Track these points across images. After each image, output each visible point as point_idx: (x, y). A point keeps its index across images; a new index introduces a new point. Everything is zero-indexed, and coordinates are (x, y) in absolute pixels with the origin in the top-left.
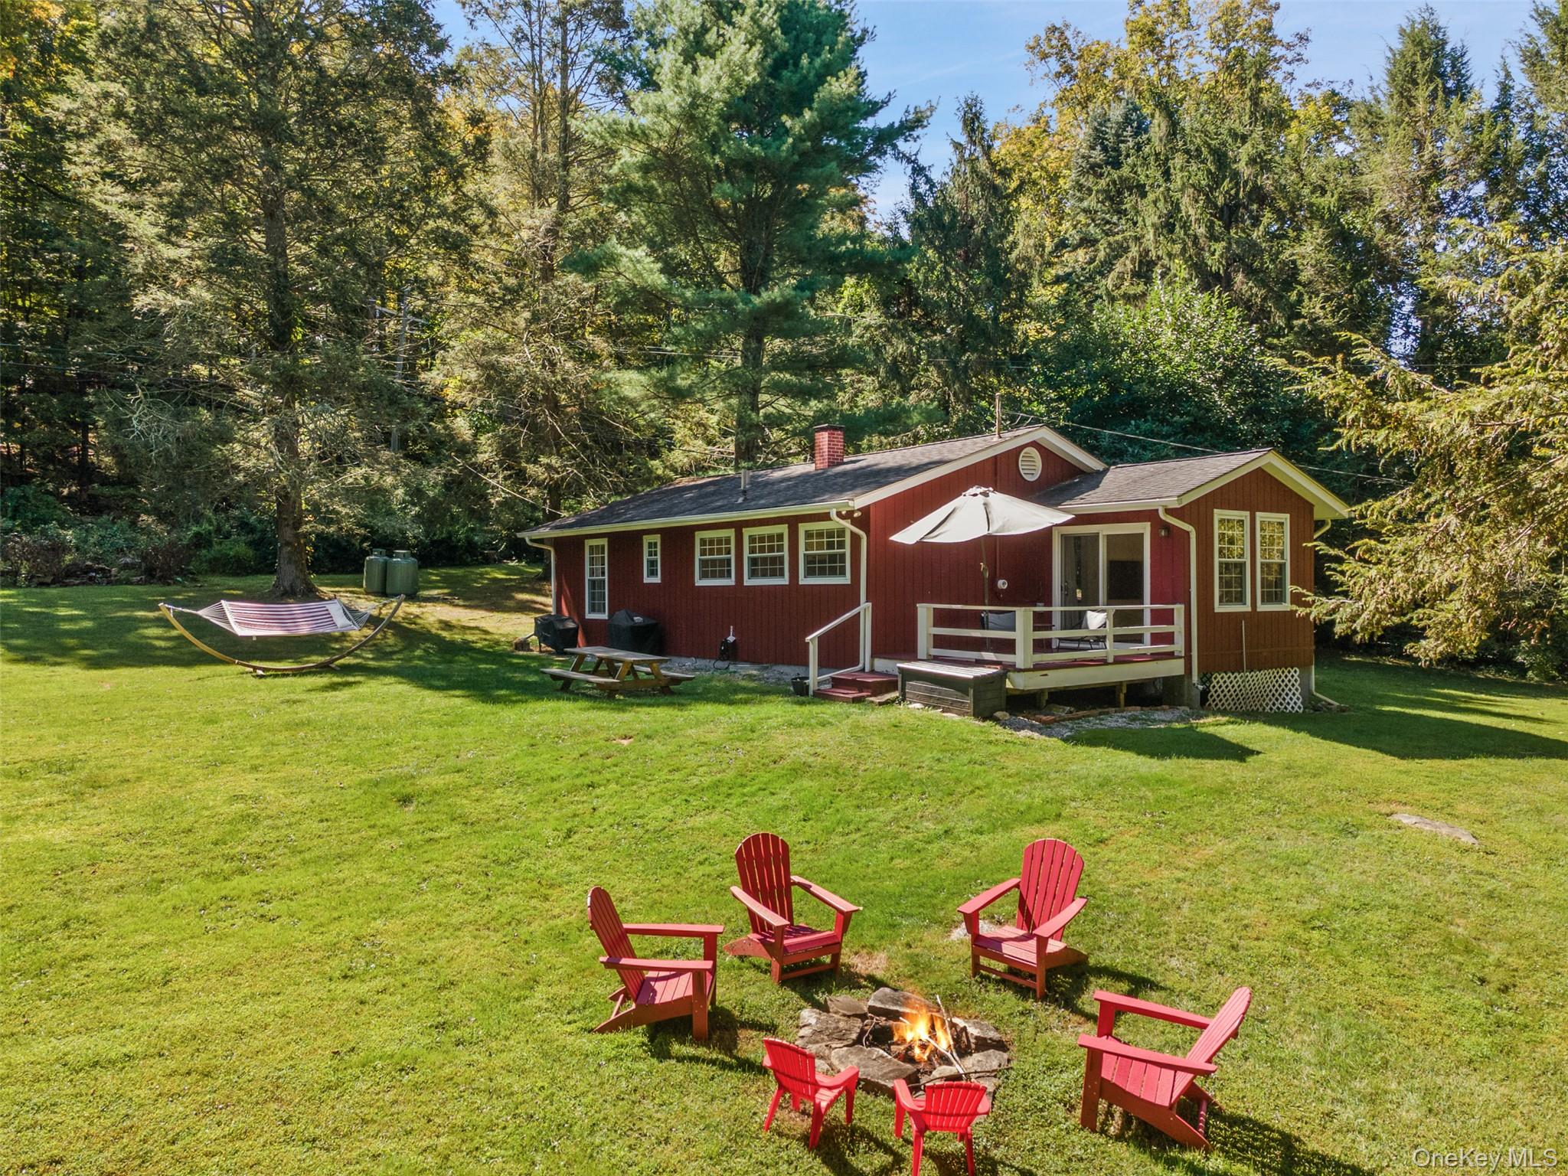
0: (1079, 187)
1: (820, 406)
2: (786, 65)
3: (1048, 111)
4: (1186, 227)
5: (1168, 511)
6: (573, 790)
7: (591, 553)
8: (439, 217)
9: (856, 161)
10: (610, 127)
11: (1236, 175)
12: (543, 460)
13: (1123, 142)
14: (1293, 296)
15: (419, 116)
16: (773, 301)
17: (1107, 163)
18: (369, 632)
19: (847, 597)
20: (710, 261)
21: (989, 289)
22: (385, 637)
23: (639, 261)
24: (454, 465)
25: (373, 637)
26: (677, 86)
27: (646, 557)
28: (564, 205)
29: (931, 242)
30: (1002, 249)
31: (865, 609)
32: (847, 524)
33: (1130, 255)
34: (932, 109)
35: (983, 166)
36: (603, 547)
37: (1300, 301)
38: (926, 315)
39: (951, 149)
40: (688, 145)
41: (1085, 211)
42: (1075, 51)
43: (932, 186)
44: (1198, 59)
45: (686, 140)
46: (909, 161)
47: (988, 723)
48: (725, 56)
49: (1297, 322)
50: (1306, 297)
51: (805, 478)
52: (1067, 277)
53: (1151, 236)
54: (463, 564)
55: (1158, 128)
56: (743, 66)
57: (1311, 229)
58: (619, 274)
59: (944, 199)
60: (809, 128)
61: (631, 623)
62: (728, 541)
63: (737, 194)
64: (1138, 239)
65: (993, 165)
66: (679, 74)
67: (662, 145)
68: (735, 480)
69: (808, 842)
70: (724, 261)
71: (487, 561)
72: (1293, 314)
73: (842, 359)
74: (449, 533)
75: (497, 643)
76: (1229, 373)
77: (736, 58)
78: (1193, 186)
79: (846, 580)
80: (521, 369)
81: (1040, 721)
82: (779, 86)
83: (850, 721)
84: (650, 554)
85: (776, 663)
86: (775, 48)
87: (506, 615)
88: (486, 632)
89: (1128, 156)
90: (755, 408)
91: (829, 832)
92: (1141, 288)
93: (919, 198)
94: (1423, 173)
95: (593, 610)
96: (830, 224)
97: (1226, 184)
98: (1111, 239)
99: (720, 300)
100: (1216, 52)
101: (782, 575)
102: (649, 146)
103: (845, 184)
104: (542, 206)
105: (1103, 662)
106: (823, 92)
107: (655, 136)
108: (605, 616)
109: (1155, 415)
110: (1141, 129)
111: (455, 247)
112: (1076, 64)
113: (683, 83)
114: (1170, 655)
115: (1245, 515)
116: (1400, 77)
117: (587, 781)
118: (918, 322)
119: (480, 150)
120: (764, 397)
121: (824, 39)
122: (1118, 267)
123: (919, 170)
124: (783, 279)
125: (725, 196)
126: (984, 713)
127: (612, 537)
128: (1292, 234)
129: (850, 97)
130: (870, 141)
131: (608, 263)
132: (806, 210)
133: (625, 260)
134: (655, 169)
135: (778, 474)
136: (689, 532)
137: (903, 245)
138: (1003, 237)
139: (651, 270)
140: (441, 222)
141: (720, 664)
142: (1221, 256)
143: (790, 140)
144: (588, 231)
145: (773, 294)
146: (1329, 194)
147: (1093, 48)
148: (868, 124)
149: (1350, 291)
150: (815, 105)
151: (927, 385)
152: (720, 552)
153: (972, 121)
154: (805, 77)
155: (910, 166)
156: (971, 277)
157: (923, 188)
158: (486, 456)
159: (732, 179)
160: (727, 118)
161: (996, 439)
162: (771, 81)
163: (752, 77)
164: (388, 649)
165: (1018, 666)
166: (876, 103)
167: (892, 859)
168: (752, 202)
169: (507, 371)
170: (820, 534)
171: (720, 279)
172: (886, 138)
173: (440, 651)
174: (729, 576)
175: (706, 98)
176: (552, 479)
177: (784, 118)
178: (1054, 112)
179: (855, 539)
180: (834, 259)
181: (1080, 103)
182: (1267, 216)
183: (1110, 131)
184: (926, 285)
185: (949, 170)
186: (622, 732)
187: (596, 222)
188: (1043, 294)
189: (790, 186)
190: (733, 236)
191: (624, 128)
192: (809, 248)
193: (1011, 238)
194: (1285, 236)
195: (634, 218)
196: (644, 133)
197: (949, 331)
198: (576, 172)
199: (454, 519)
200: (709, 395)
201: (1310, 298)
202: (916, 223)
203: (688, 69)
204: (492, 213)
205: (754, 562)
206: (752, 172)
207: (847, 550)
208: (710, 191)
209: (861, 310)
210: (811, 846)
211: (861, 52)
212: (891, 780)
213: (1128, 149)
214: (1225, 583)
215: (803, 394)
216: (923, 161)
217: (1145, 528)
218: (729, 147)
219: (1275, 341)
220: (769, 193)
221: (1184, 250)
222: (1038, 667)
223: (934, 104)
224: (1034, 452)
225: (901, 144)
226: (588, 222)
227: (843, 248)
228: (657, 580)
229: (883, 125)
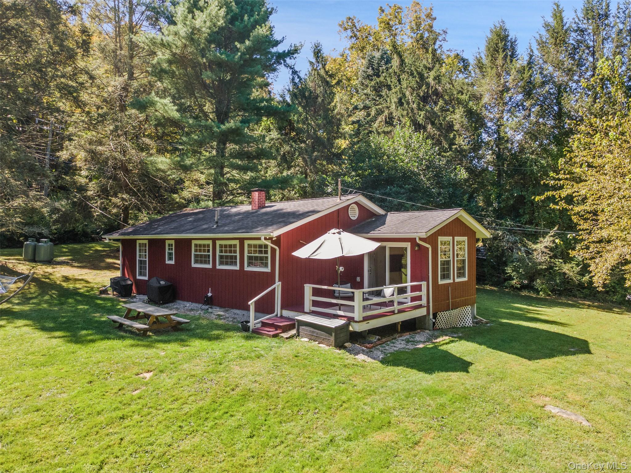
0: (363, 84)
1: (252, 174)
2: (237, 19)
3: (347, 52)
4: (408, 103)
5: (421, 239)
6: (110, 423)
7: (140, 246)
8: (61, 77)
9: (267, 66)
10: (151, 40)
11: (428, 85)
12: (120, 195)
13: (381, 66)
14: (452, 136)
15: (52, 27)
16: (231, 127)
17: (374, 75)
18: (20, 285)
19: (268, 279)
20: (201, 106)
21: (324, 125)
22: (29, 288)
23: (166, 105)
24: (75, 197)
25: (23, 288)
26: (185, 24)
27: (167, 251)
28: (131, 77)
29: (300, 103)
30: (330, 109)
31: (278, 285)
32: (268, 243)
33: (384, 114)
34: (302, 46)
35: (322, 72)
36: (146, 244)
37: (454, 138)
38: (297, 134)
39: (309, 64)
40: (190, 53)
41: (365, 94)
42: (358, 28)
43: (301, 79)
44: (405, 37)
45: (190, 50)
46: (291, 68)
47: (342, 351)
48: (208, 11)
49: (454, 147)
50: (457, 136)
51: (247, 214)
52: (358, 122)
53: (394, 107)
54: (79, 242)
55: (395, 62)
56: (217, 16)
57: (459, 108)
58: (156, 111)
59: (306, 85)
60: (248, 49)
61: (159, 285)
62: (208, 246)
63: (214, 77)
64: (388, 108)
65: (327, 72)
66: (186, 17)
67: (178, 51)
68: (212, 212)
69: (253, 457)
70: (208, 107)
71: (93, 240)
72: (451, 143)
73: (262, 154)
74: (73, 227)
75: (92, 289)
76: (428, 167)
77: (214, 13)
78: (410, 87)
79: (268, 270)
80: (108, 154)
81: (366, 347)
82: (234, 29)
83: (272, 353)
84: (169, 249)
85: (233, 308)
86: (232, 11)
87: (98, 272)
88: (87, 282)
89: (383, 72)
90: (223, 175)
91: (265, 445)
92: (389, 129)
93: (295, 84)
94: (500, 89)
95: (140, 274)
96: (256, 94)
97: (424, 87)
98: (377, 107)
99: (206, 125)
100: (412, 34)
101: (236, 265)
102: (172, 52)
103: (263, 76)
104: (120, 76)
105: (393, 313)
106: (255, 33)
107: (174, 47)
108: (146, 278)
109: (397, 185)
110: (388, 61)
111: (71, 93)
112: (358, 34)
113: (188, 23)
114: (420, 306)
115: (450, 238)
116: (491, 49)
117: (120, 414)
118: (294, 138)
119: (86, 46)
120: (226, 170)
121: (255, 9)
122: (379, 119)
123: (295, 72)
124: (235, 117)
125: (208, 77)
126: (340, 346)
127: (150, 241)
128: (451, 110)
129: (267, 36)
130: (275, 58)
131: (150, 105)
132: (247, 86)
133: (159, 104)
134: (175, 63)
135: (234, 210)
136: (189, 241)
137: (288, 105)
138: (330, 103)
139: (172, 110)
140: (63, 80)
141: (204, 307)
142: (423, 117)
143: (239, 54)
144: (142, 89)
145: (231, 124)
146: (465, 94)
147: (365, 27)
148: (274, 50)
149: (474, 135)
150: (251, 39)
151: (298, 165)
152: (204, 251)
153: (317, 53)
154: (246, 26)
155: (291, 70)
156: (317, 120)
157: (297, 80)
158: (92, 192)
159: (212, 70)
160: (209, 41)
161: (338, 201)
162: (230, 26)
163: (221, 22)
164: (29, 296)
165: (355, 319)
166: (277, 41)
167: (303, 467)
168: (221, 81)
169: (101, 154)
170: (255, 246)
171: (206, 115)
172: (281, 57)
173: (60, 296)
174: (209, 263)
175: (199, 30)
176: (124, 204)
177: (236, 43)
178: (349, 52)
179: (273, 251)
180: (259, 109)
181: (360, 50)
182: (441, 102)
183: (375, 62)
184: (298, 122)
185: (308, 73)
186: (147, 368)
187: (146, 86)
188: (347, 128)
189: (239, 75)
190: (212, 96)
191: (159, 41)
192: (247, 104)
193: (333, 104)
194: (448, 110)
195: (165, 85)
196: (168, 44)
197: (307, 142)
198: (136, 61)
199: (77, 221)
200: (201, 167)
201: (459, 137)
202: (294, 96)
203: (190, 16)
204: (92, 78)
205: (221, 257)
206: (221, 67)
207: (269, 255)
208: (201, 75)
209: (270, 131)
210: (255, 461)
211: (271, 18)
212: (298, 399)
213: (383, 69)
214: (443, 270)
215: (243, 169)
216: (297, 69)
217: (408, 245)
218: (210, 55)
219: (445, 154)
220: (229, 78)
221: (408, 114)
222: (366, 319)
223: (303, 44)
224: (355, 206)
225: (288, 60)
226: (141, 86)
227: (263, 104)
228: (173, 262)
229: (281, 51)
